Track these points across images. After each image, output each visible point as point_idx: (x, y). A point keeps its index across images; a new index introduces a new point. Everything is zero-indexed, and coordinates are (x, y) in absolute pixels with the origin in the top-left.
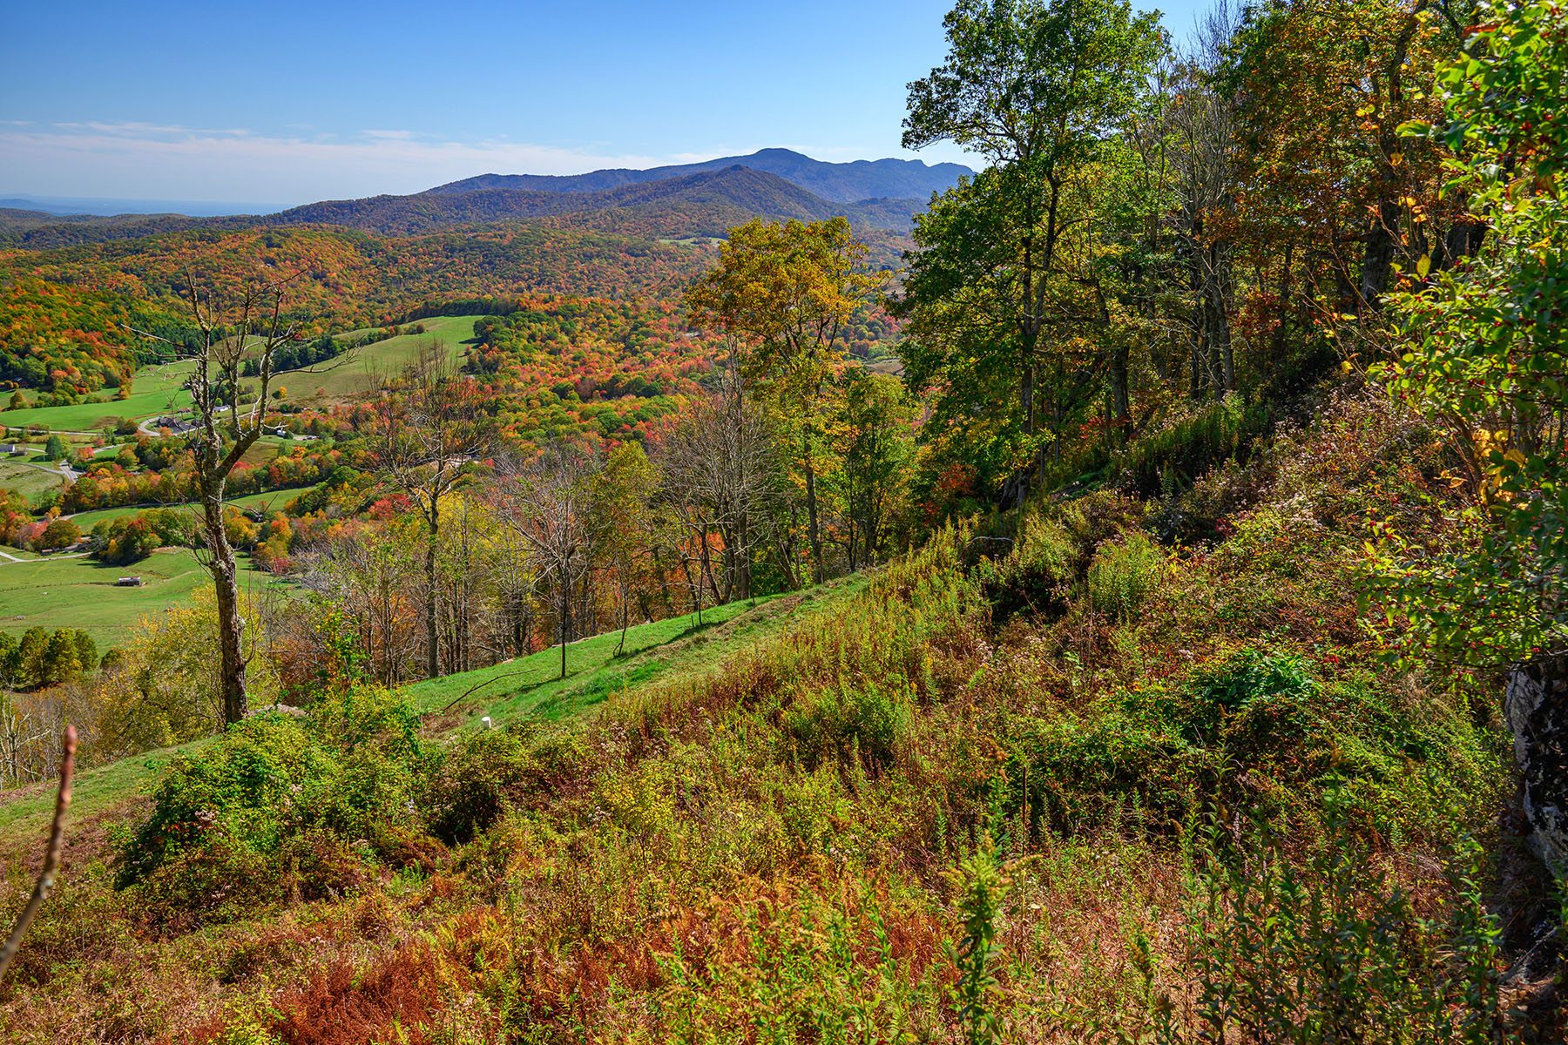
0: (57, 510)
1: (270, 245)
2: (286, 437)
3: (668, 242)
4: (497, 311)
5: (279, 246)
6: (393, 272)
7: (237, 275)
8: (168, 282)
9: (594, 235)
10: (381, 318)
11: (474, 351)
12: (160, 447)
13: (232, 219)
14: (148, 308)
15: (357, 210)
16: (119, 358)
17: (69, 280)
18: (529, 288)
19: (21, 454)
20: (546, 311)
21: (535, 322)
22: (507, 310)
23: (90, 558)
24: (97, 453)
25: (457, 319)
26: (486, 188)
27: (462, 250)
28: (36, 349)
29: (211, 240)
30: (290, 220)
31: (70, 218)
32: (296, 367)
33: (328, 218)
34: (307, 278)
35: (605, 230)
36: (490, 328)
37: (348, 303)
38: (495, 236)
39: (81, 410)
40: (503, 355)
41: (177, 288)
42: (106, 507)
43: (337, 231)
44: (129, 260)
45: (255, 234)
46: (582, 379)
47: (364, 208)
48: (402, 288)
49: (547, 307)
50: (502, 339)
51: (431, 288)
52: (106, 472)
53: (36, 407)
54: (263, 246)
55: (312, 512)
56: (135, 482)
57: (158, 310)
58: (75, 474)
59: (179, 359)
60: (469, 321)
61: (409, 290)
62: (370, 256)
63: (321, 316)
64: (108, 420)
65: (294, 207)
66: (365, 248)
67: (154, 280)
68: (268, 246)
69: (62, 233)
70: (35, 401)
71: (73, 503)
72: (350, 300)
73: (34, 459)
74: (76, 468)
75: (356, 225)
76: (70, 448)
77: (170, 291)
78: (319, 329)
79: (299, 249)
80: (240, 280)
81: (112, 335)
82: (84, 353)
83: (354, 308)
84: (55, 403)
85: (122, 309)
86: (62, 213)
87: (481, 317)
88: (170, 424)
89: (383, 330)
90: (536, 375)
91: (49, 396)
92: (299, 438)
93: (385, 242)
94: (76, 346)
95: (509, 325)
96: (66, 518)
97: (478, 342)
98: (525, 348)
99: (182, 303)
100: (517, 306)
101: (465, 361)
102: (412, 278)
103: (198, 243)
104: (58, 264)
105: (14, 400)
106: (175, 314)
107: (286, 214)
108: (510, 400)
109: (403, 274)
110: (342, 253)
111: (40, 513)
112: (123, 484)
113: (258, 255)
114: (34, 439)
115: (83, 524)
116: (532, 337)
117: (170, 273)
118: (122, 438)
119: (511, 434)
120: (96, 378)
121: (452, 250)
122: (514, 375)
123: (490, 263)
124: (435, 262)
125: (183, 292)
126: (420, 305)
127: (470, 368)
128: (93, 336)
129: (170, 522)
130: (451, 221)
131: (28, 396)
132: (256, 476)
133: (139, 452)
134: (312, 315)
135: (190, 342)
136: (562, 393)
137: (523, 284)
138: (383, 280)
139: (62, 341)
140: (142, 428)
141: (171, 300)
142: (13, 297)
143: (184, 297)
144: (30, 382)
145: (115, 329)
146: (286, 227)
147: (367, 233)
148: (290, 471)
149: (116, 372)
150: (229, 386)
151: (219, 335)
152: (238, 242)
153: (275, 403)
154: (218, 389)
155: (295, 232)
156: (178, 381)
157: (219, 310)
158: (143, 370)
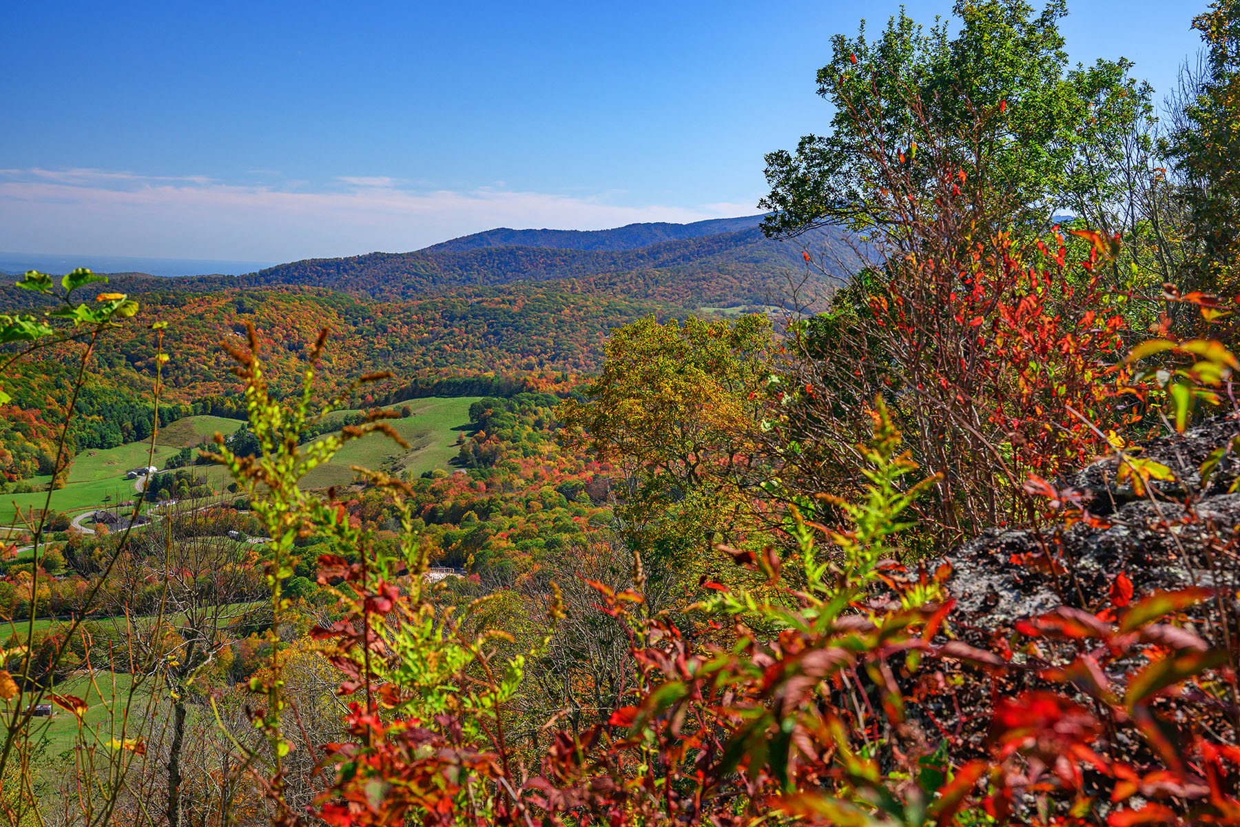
1: (241, 310)
2: (238, 538)
3: (711, 310)
4: (498, 392)
5: (251, 312)
6: (381, 343)
7: (201, 344)
8: (123, 352)
9: (621, 302)
10: (363, 397)
11: (467, 440)
12: (92, 548)
13: (202, 280)
14: (95, 383)
15: (345, 271)
16: (58, 440)
18: (541, 364)
20: (558, 394)
21: (543, 405)
22: (510, 391)
24: (21, 552)
25: (450, 400)
26: (497, 245)
27: (464, 318)
29: (175, 303)
30: (268, 281)
33: (310, 278)
34: (281, 349)
35: (635, 296)
36: (489, 412)
37: (326, 379)
38: (503, 302)
39: (8, 501)
40: (503, 446)
41: (132, 359)
42: (23, 617)
43: (319, 295)
45: (226, 297)
46: (595, 477)
47: (353, 268)
48: (391, 363)
49: (558, 387)
50: (502, 426)
51: (425, 363)
52: (28, 575)
54: (233, 311)
55: (260, 632)
56: (59, 588)
57: (106, 385)
59: (125, 442)
60: (466, 402)
61: (398, 365)
62: (355, 324)
63: (293, 394)
64: (38, 513)
65: (273, 266)
66: (351, 315)
67: (108, 349)
68: (239, 312)
69: (11, 294)
72: (328, 375)
75: (343, 287)
77: (123, 362)
79: (274, 315)
80: (204, 350)
81: (52, 413)
82: (19, 434)
83: (332, 384)
85: (66, 382)
87: (478, 399)
88: (109, 520)
89: (362, 412)
90: (540, 470)
92: (253, 540)
93: (373, 306)
94: (11, 425)
95: (511, 409)
97: (473, 429)
98: (529, 438)
99: (136, 376)
100: (523, 386)
101: (456, 451)
102: (402, 350)
103: (159, 307)
106: (126, 390)
107: (263, 274)
108: (506, 501)
109: (393, 346)
110: (323, 321)
112: (45, 591)
113: (226, 322)
116: (539, 424)
117: (126, 342)
118: (51, 535)
119: (503, 544)
120: (29, 463)
121: (452, 319)
122: (513, 469)
123: (495, 334)
124: (431, 332)
125: (139, 363)
126: (408, 383)
127: (460, 461)
128: (31, 414)
130: (455, 283)
133: (68, 552)
134: (283, 392)
135: (140, 422)
136: (569, 493)
137: (533, 359)
138: (369, 353)
140: (75, 524)
141: (125, 372)
143: (139, 369)
145: (56, 406)
146: (262, 290)
147: (354, 297)
148: (238, 580)
149: (52, 458)
150: (179, 476)
151: (172, 416)
152: (205, 307)
153: (229, 497)
154: (167, 482)
155: (271, 295)
156: (122, 468)
157: (177, 384)
158: (83, 454)
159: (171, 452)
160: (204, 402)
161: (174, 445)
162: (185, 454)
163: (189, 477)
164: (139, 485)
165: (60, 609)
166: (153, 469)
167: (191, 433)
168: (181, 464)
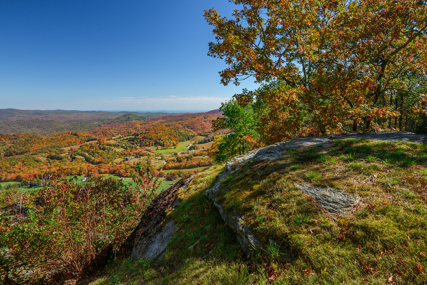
0: (162, 169)
2: (204, 156)
5: (207, 118)
7: (199, 124)
8: (186, 126)
12: (181, 158)
13: (199, 113)
14: (182, 131)
16: (176, 140)
17: (169, 126)
19: (157, 159)
23: (166, 179)
24: (170, 159)
28: (162, 139)
29: (194, 117)
31: (171, 114)
32: (207, 142)
39: (168, 150)
41: (188, 127)
42: (170, 169)
44: (180, 122)
45: (203, 116)
52: (171, 162)
53: (160, 149)
54: (204, 118)
56: (175, 164)
57: (184, 131)
58: (166, 163)
59: (186, 141)
64: (173, 152)
67: (184, 125)
70: (161, 148)
71: (165, 168)
73: (159, 160)
74: (166, 162)
76: (165, 158)
78: (212, 135)
81: (175, 136)
82: (170, 140)
84: (164, 149)
85: (177, 131)
86: (170, 113)
88: (184, 153)
91: (163, 147)
92: (206, 157)
94: (169, 138)
96: (163, 171)
99: (188, 130)
103: (192, 118)
104: (168, 123)
105: (157, 148)
106: (186, 132)
107: (209, 112)
111: (159, 170)
112: (173, 165)
113: (203, 120)
114: (160, 156)
115: (166, 172)
117: (187, 124)
118: (175, 156)
120: (171, 144)
128: (172, 136)
129: (180, 172)
131: (160, 147)
132: (197, 164)
133: (177, 159)
135: (189, 137)
139: (166, 137)
140: (178, 154)
142: (159, 129)
143: (189, 128)
144: (160, 145)
146: (208, 115)
148: (203, 163)
149: (175, 143)
150: (194, 146)
151: (194, 136)
152: (199, 118)
153: (203, 149)
154: (193, 147)
155: (210, 115)
156: (186, 145)
157: (195, 131)
158: (180, 143)
159: (193, 142)
160: (199, 134)
161: (194, 141)
162: (196, 142)
163: (196, 146)
164: (188, 147)
165: (176, 168)
166: (190, 145)
167: (197, 139)
168: (195, 144)
